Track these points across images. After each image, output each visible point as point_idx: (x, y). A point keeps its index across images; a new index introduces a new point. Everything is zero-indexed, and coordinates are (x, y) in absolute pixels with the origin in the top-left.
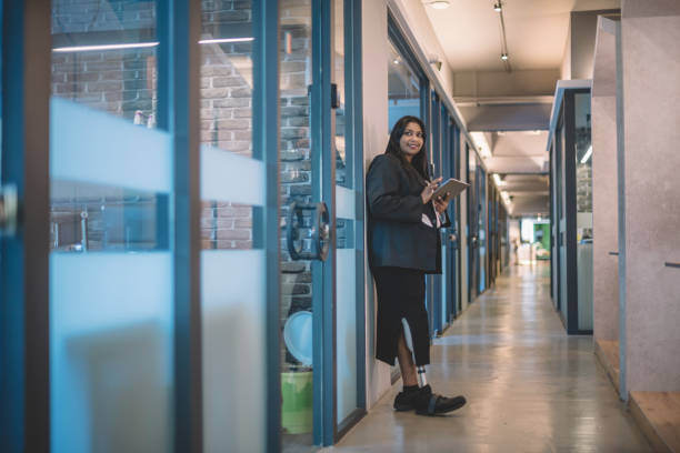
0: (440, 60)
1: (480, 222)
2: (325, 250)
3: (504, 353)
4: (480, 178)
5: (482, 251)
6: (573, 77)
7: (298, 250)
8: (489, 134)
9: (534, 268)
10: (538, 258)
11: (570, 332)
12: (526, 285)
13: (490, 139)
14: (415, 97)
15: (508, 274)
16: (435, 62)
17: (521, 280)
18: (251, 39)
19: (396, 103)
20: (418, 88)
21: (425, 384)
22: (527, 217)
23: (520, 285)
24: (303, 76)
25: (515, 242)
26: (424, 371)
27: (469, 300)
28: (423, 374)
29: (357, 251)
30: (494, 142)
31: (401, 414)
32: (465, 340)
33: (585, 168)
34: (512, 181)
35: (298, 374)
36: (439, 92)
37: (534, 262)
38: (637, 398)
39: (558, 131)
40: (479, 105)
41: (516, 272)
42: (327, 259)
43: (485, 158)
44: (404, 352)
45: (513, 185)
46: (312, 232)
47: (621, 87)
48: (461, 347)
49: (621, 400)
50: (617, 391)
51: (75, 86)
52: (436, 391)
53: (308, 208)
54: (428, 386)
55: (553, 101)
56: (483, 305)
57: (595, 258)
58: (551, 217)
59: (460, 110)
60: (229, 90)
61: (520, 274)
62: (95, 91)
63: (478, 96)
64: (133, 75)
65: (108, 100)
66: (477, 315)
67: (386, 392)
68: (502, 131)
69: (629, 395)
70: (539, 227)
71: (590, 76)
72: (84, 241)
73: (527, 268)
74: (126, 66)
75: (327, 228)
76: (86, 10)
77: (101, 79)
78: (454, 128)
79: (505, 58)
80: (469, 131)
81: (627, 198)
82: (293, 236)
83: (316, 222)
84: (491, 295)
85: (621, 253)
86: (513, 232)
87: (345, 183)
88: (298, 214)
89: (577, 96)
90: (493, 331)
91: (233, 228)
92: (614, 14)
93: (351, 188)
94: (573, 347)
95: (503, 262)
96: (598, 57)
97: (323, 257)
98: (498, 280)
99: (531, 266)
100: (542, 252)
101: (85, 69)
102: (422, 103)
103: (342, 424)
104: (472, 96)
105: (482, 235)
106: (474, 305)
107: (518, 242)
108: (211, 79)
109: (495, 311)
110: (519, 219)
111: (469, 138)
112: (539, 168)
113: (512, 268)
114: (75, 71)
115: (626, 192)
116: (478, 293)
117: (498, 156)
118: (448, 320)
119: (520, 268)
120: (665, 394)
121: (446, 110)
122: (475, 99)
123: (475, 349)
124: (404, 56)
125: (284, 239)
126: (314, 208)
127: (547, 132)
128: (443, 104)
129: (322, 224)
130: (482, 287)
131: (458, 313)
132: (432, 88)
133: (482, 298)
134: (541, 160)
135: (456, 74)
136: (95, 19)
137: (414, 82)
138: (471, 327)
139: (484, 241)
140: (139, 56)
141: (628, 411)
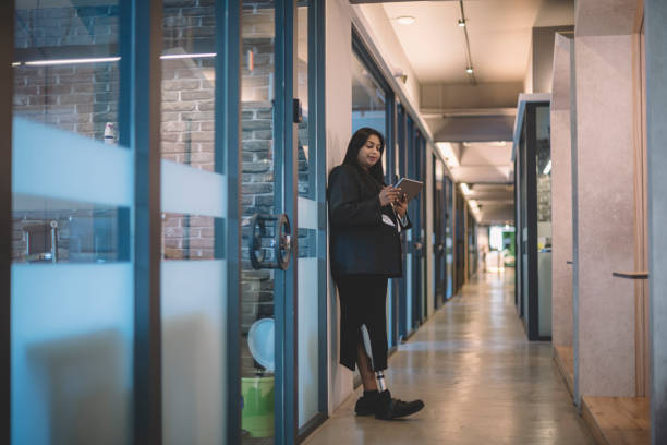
0: (405, 74)
1: (448, 230)
2: (285, 259)
3: (471, 359)
4: (447, 187)
5: (450, 259)
6: (534, 91)
7: (260, 259)
8: (456, 145)
9: (502, 275)
10: (506, 265)
11: (530, 339)
12: (494, 292)
13: (457, 149)
14: (380, 109)
15: (476, 280)
16: (400, 76)
17: (489, 287)
18: (214, 55)
19: (363, 115)
20: (384, 100)
21: (384, 389)
22: (494, 225)
23: (488, 292)
24: (267, 90)
25: (483, 249)
26: (383, 377)
27: (436, 307)
28: (382, 380)
29: (319, 261)
30: (461, 152)
31: (361, 418)
32: (431, 346)
33: (548, 178)
34: (479, 191)
35: (263, 379)
36: (405, 104)
37: (502, 269)
38: (588, 402)
39: (521, 142)
40: (445, 117)
41: (484, 279)
42: (288, 268)
43: (452, 168)
44: (363, 359)
45: (481, 194)
46: (273, 242)
47: (574, 102)
48: (427, 353)
49: (575, 405)
50: (572, 396)
51: (46, 98)
52: (394, 395)
53: (271, 219)
54: (387, 390)
55: (515, 114)
56: (450, 312)
57: (554, 267)
58: (515, 226)
59: (426, 122)
60: (197, 103)
61: (488, 281)
62: (67, 103)
63: (444, 107)
64: (104, 88)
65: (80, 112)
66: (443, 321)
67: (348, 398)
68: (468, 141)
69: (582, 400)
70: (506, 235)
71: (550, 90)
72: (53, 249)
73: (495, 276)
74: (98, 79)
75: (289, 238)
76: (59, 25)
77: (72, 92)
78: (419, 139)
79: (470, 71)
80: (435, 141)
81: (579, 209)
82: (255, 245)
83: (278, 232)
84: (458, 301)
85: (574, 262)
86: (481, 240)
87: (308, 194)
88: (260, 225)
89: (538, 109)
90: (460, 338)
91: (199, 237)
92: (568, 31)
93: (313, 199)
94: (534, 353)
95: (471, 270)
96: (556, 73)
97: (283, 266)
98: (466, 287)
99: (499, 273)
100: (510, 259)
101: (58, 81)
102: (387, 115)
103: (303, 427)
104: (438, 108)
105: (449, 243)
106: (440, 311)
107: (487, 250)
108: (180, 92)
109: (461, 318)
110: (487, 227)
111: (435, 149)
112: (505, 178)
113: (480, 274)
114: (46, 83)
115: (579, 203)
116: (445, 300)
117: (466, 165)
118: (413, 326)
119: (488, 276)
120: (615, 398)
121: (412, 122)
122: (441, 111)
123: (441, 354)
124: (369, 69)
125: (246, 249)
126: (276, 219)
127: (511, 144)
128: (409, 117)
129: (283, 234)
130: (449, 293)
131: (423, 318)
132: (397, 100)
133: (449, 305)
134: (506, 170)
135: (423, 87)
136: (67, 34)
137: (381, 95)
138: (437, 333)
139: (451, 249)
140: (110, 70)
141: (581, 415)
